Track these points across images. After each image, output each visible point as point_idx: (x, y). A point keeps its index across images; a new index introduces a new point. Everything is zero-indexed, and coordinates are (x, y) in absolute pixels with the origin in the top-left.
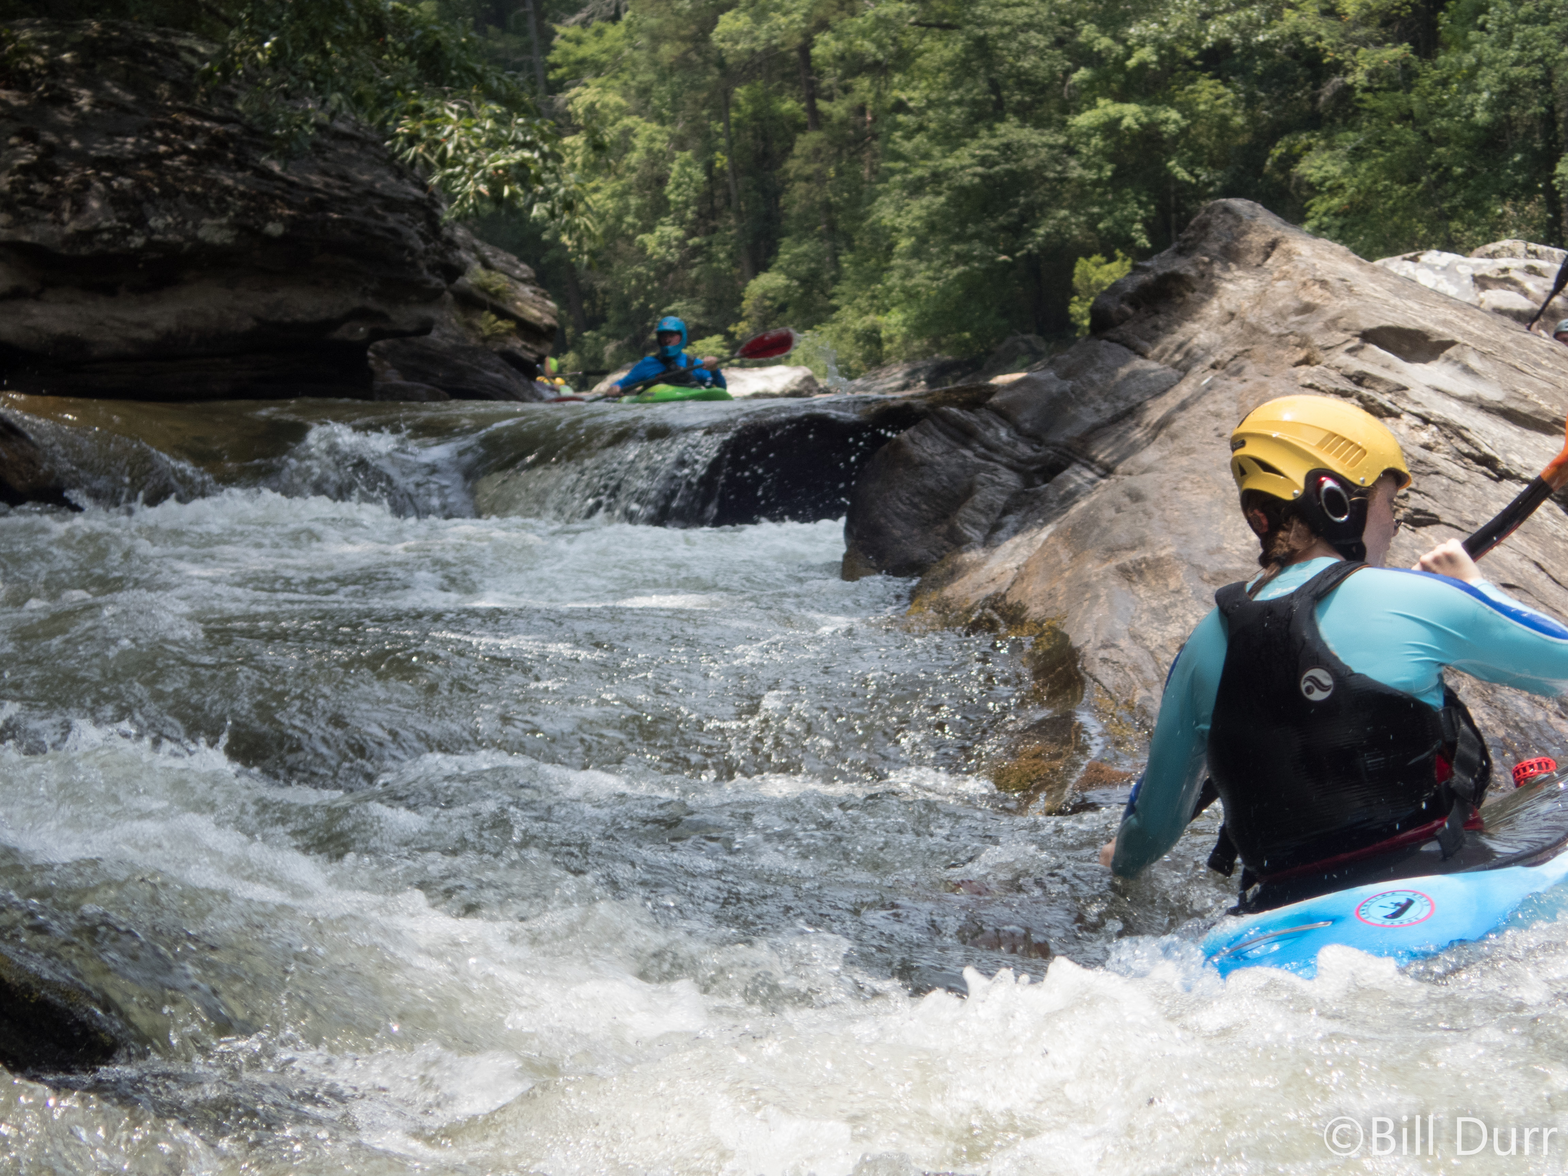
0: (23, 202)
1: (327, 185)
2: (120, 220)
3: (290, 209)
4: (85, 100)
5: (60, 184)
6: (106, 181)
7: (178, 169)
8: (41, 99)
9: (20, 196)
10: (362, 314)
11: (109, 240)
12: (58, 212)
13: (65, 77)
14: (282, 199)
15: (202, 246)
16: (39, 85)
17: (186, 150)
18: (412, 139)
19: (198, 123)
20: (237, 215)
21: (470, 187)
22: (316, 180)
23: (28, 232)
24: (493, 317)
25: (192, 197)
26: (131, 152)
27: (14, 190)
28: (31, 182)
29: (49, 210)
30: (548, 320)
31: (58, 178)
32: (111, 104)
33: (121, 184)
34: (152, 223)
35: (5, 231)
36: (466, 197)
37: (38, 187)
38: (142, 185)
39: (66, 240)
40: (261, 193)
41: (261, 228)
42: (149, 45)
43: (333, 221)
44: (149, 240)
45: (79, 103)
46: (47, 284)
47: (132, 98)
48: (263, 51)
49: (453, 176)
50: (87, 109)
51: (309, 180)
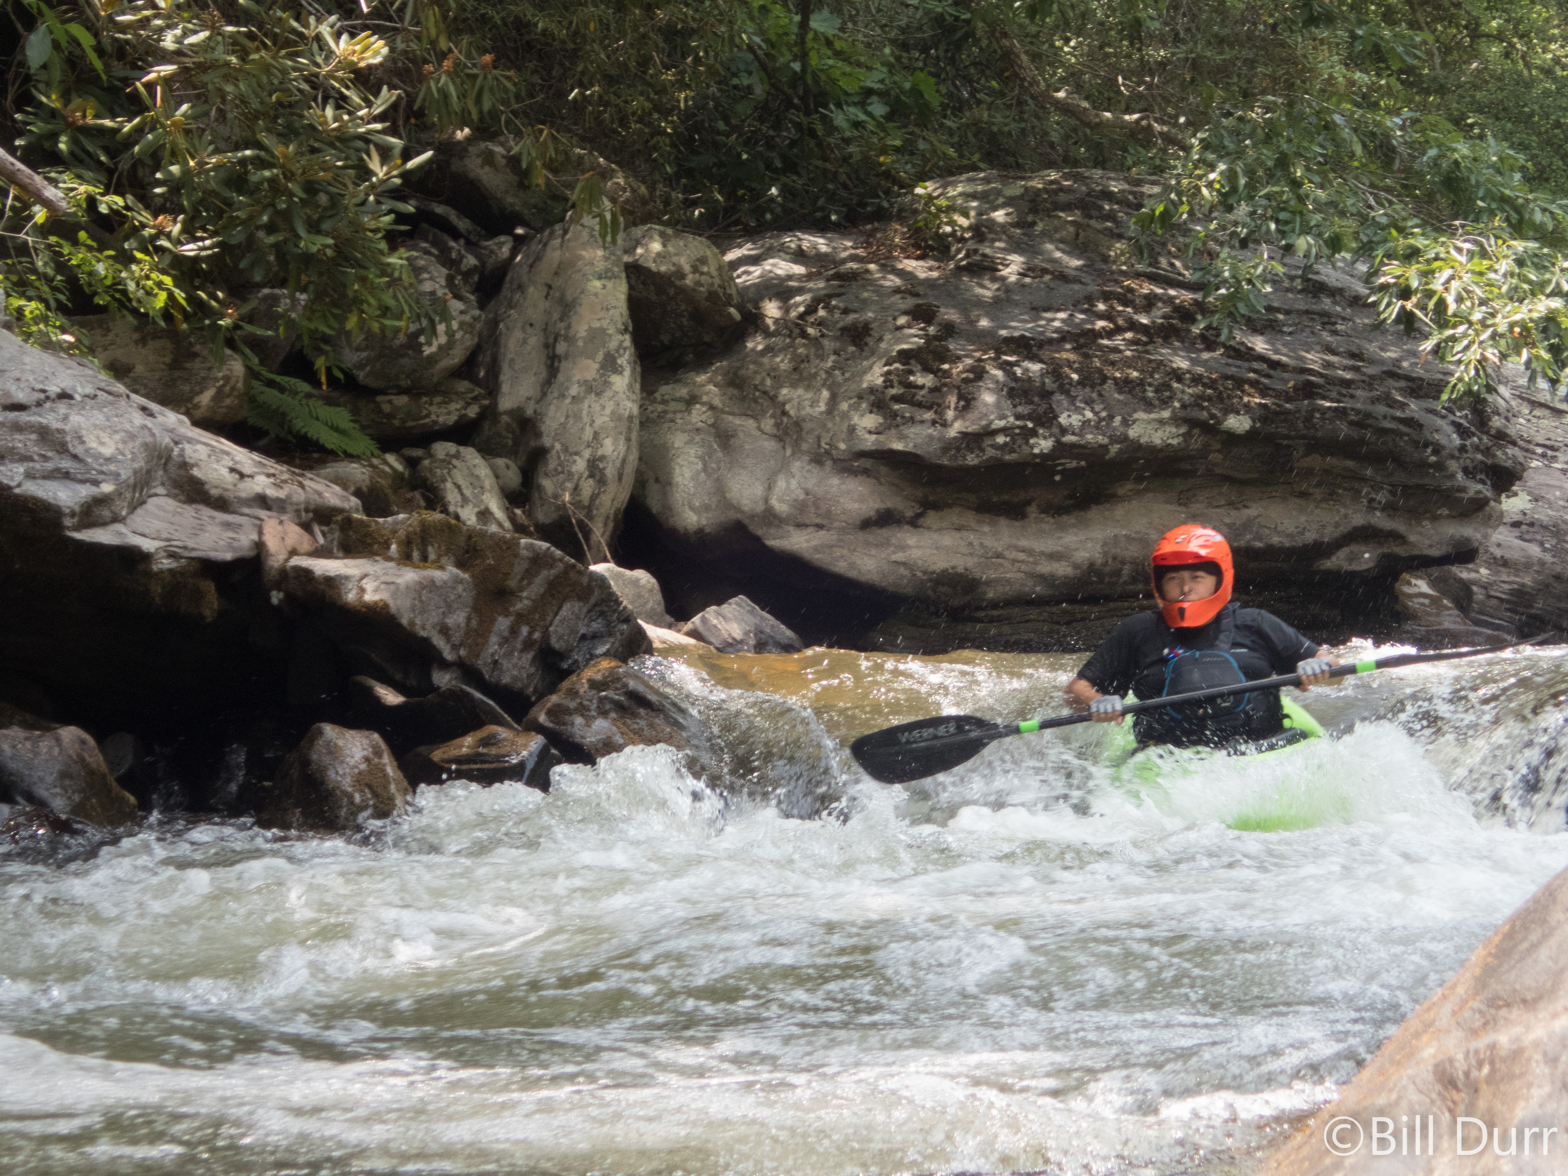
0: (897, 399)
1: (1328, 365)
2: (1018, 417)
3: (1263, 396)
4: (1013, 268)
5: (947, 374)
6: (1007, 367)
7: (1116, 350)
8: (959, 269)
9: (893, 391)
10: (1363, 535)
11: (1006, 444)
12: (938, 407)
13: (993, 241)
14: (1254, 384)
15: (1135, 448)
16: (959, 251)
17: (1133, 326)
19: (1159, 291)
20: (1184, 406)
21: (1474, 353)
22: (1313, 359)
23: (902, 437)
25: (1125, 385)
26: (1057, 330)
27: (888, 384)
28: (911, 372)
29: (929, 408)
31: (946, 366)
32: (1045, 271)
33: (1027, 370)
35: (873, 437)
37: (920, 378)
38: (1056, 371)
39: (948, 446)
40: (1226, 377)
41: (1219, 422)
42: (1108, 196)
43: (1324, 411)
44: (1058, 442)
45: (1005, 272)
46: (929, 505)
47: (1077, 263)
48: (1210, 185)
49: (1453, 339)
50: (1013, 279)
51: (1302, 359)
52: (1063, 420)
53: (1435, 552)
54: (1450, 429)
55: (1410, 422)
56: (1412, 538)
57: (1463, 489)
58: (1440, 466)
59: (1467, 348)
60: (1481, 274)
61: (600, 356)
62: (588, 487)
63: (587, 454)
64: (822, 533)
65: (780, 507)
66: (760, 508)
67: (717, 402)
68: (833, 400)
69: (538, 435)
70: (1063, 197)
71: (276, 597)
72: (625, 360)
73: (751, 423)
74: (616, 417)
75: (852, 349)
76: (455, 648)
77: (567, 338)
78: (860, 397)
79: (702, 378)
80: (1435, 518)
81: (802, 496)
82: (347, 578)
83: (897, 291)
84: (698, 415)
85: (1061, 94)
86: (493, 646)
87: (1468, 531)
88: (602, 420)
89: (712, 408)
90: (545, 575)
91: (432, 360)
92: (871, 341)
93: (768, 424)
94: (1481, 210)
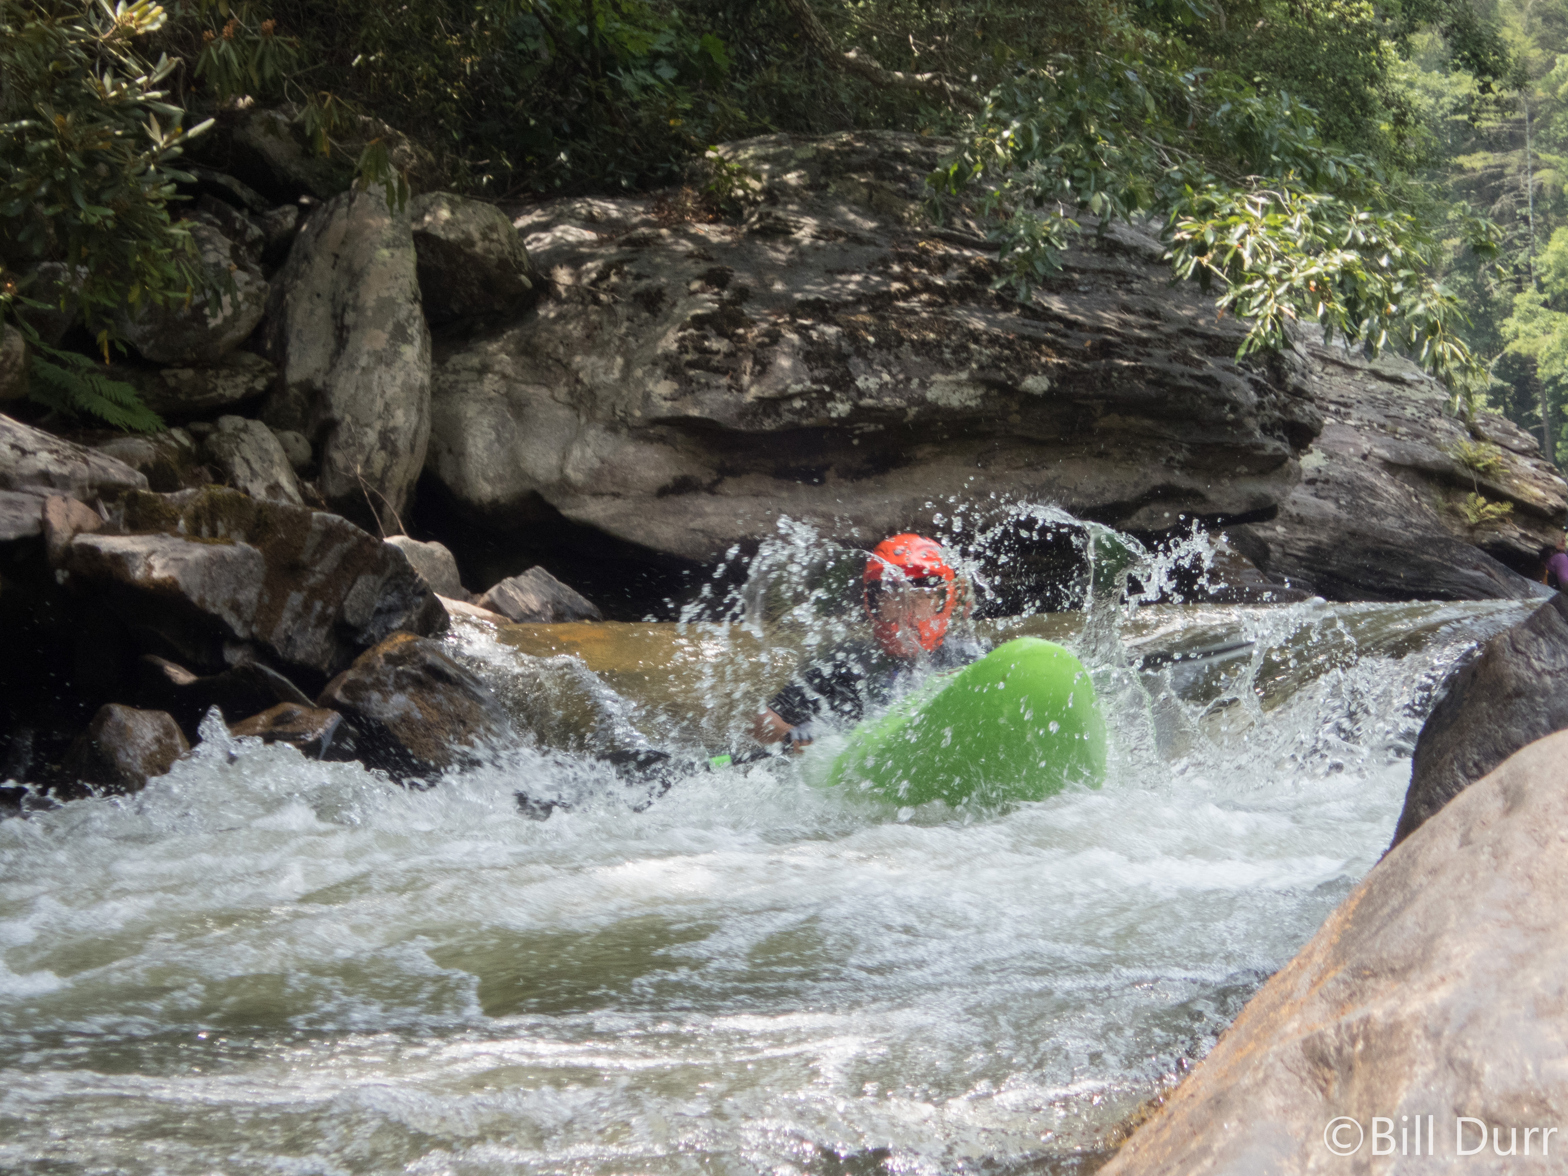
0: (691, 365)
1: (1124, 324)
2: (815, 381)
3: (1060, 355)
4: (806, 230)
5: (742, 338)
6: (802, 331)
7: (912, 312)
9: (688, 357)
10: (1166, 493)
11: (803, 409)
12: (734, 373)
13: (786, 203)
14: (1050, 344)
15: (934, 410)
17: (928, 287)
19: (955, 252)
20: (981, 368)
21: (1271, 308)
22: (1110, 318)
23: (698, 403)
24: (1482, 500)
25: (922, 347)
26: (852, 293)
27: (683, 349)
28: (706, 338)
29: (725, 373)
30: (1554, 501)
31: (741, 331)
32: (839, 233)
33: (823, 334)
35: (669, 404)
37: (717, 344)
38: (852, 334)
39: (744, 412)
40: (1023, 338)
41: (1017, 383)
42: (901, 157)
43: (1121, 370)
44: (856, 406)
45: (799, 235)
46: (725, 472)
47: (871, 225)
48: (1004, 143)
49: (1250, 294)
50: (807, 241)
51: (1099, 318)
52: (860, 383)
53: (1234, 511)
54: (1247, 387)
55: (1209, 380)
56: (1212, 497)
57: (1262, 447)
58: (1238, 424)
59: (1263, 303)
60: (1276, 228)
61: (390, 326)
62: (379, 459)
63: (378, 425)
64: (619, 502)
65: (575, 475)
66: (555, 477)
67: (509, 371)
68: (628, 367)
69: (328, 407)
70: (855, 159)
71: (61, 576)
72: (415, 329)
73: (544, 392)
74: (407, 387)
75: (645, 315)
76: (247, 624)
77: (355, 308)
78: (655, 364)
79: (493, 347)
80: (1234, 476)
81: (597, 465)
82: (134, 555)
83: (690, 255)
84: (491, 384)
85: (852, 55)
86: (286, 622)
87: (1268, 488)
88: (393, 391)
89: (504, 376)
90: (338, 549)
91: (218, 332)
92: (664, 307)
93: (562, 392)
94: (1275, 165)
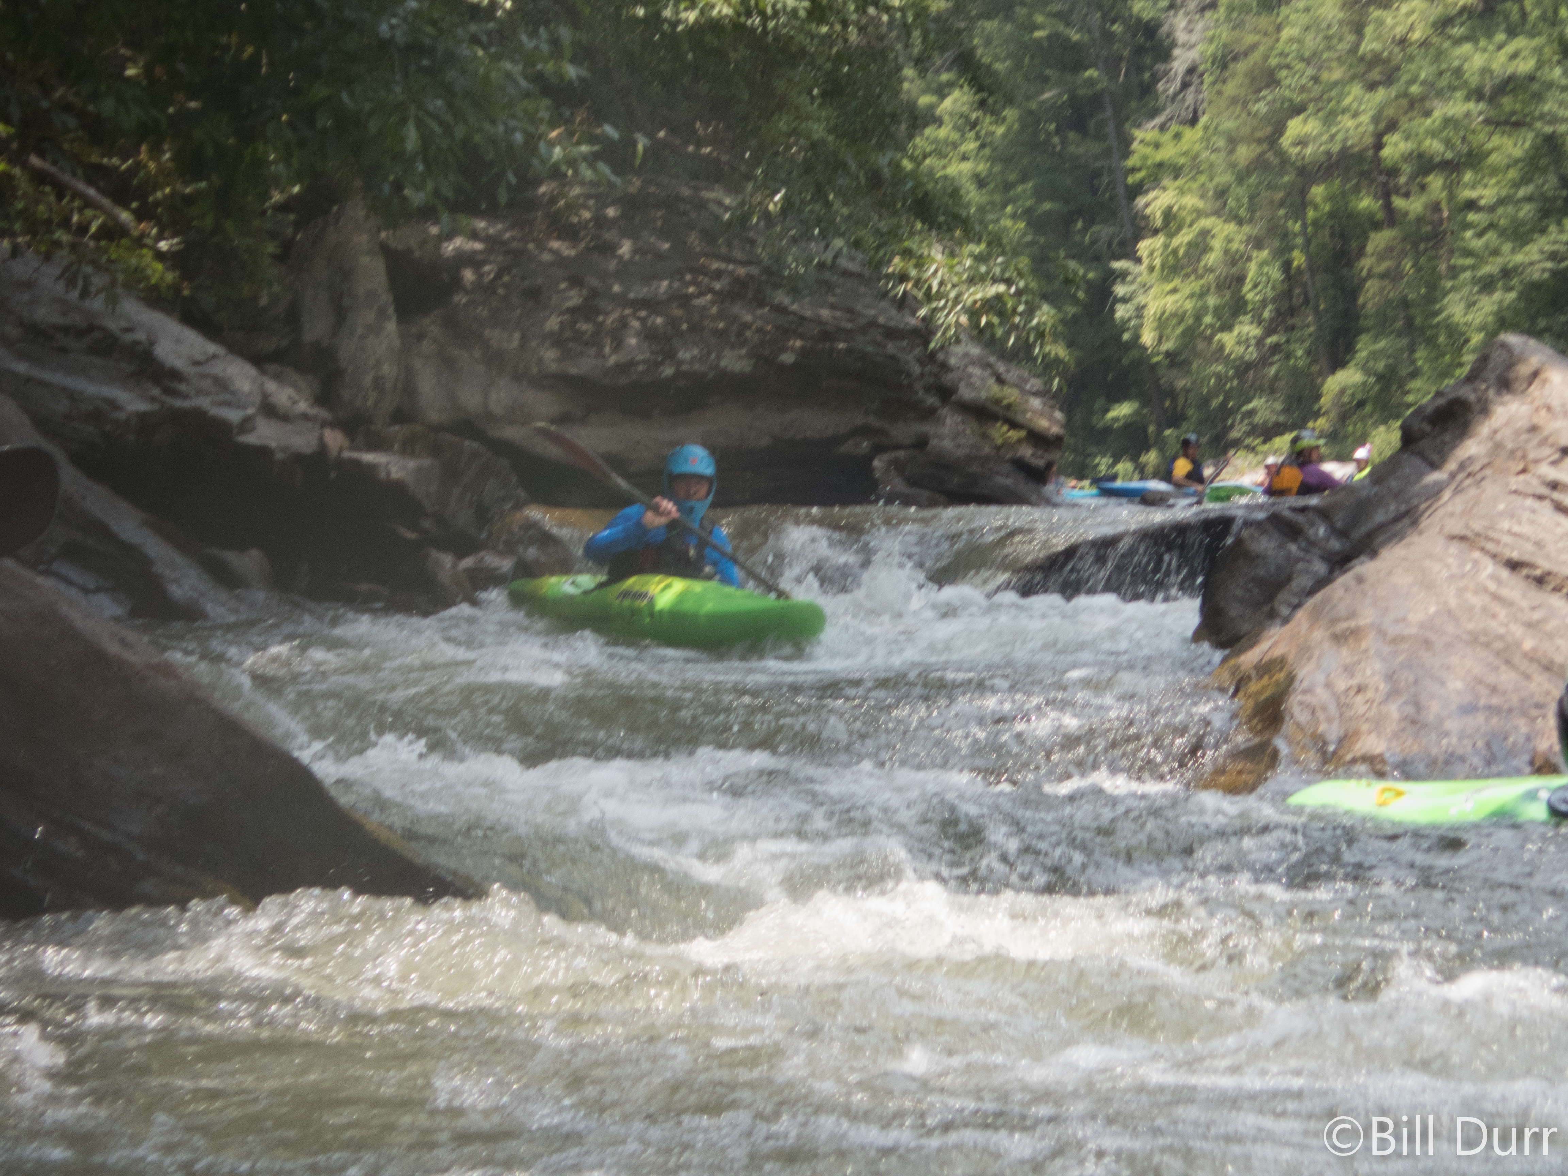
0: (569, 340)
1: (835, 318)
2: (653, 353)
3: (801, 340)
4: (625, 248)
5: (602, 323)
6: (641, 320)
7: (705, 308)
8: (587, 249)
9: (567, 335)
10: (864, 431)
11: (644, 371)
13: (609, 229)
14: (793, 331)
15: (724, 374)
16: (585, 236)
17: (710, 290)
18: (903, 277)
19: (723, 266)
20: (753, 347)
21: (952, 318)
23: (575, 365)
24: (1005, 428)
25: (716, 332)
26: (665, 294)
27: (563, 329)
28: (577, 322)
29: (592, 346)
30: (1055, 430)
31: (600, 318)
32: (647, 251)
33: (654, 322)
34: (681, 354)
35: (555, 365)
36: (949, 326)
37: (585, 326)
39: (607, 372)
40: (776, 327)
41: (776, 357)
42: (681, 198)
43: (839, 350)
44: (678, 370)
45: (621, 252)
46: (591, 410)
49: (938, 309)
51: (819, 314)
54: (913, 361)
56: (893, 433)
57: (923, 401)
58: (910, 386)
59: (946, 315)
61: (375, 308)
62: (373, 396)
63: (372, 373)
65: (496, 410)
66: (482, 410)
67: (439, 338)
68: (524, 341)
69: (335, 360)
72: (391, 311)
73: (465, 353)
74: (389, 349)
75: (531, 304)
76: (433, 505)
77: (349, 295)
78: (544, 338)
80: (907, 420)
81: (510, 403)
82: (379, 464)
83: (552, 264)
86: (452, 504)
87: (925, 428)
88: (381, 351)
89: (436, 341)
92: (544, 300)
